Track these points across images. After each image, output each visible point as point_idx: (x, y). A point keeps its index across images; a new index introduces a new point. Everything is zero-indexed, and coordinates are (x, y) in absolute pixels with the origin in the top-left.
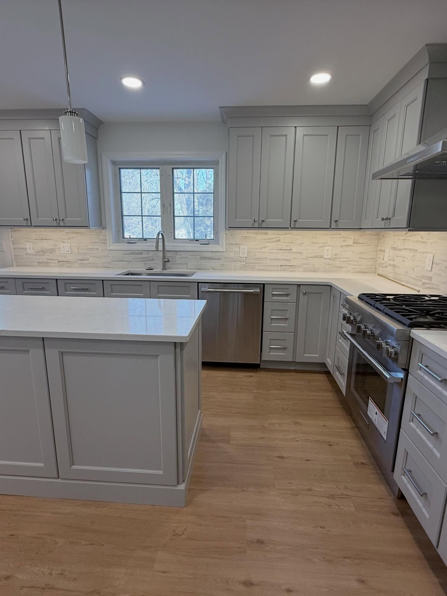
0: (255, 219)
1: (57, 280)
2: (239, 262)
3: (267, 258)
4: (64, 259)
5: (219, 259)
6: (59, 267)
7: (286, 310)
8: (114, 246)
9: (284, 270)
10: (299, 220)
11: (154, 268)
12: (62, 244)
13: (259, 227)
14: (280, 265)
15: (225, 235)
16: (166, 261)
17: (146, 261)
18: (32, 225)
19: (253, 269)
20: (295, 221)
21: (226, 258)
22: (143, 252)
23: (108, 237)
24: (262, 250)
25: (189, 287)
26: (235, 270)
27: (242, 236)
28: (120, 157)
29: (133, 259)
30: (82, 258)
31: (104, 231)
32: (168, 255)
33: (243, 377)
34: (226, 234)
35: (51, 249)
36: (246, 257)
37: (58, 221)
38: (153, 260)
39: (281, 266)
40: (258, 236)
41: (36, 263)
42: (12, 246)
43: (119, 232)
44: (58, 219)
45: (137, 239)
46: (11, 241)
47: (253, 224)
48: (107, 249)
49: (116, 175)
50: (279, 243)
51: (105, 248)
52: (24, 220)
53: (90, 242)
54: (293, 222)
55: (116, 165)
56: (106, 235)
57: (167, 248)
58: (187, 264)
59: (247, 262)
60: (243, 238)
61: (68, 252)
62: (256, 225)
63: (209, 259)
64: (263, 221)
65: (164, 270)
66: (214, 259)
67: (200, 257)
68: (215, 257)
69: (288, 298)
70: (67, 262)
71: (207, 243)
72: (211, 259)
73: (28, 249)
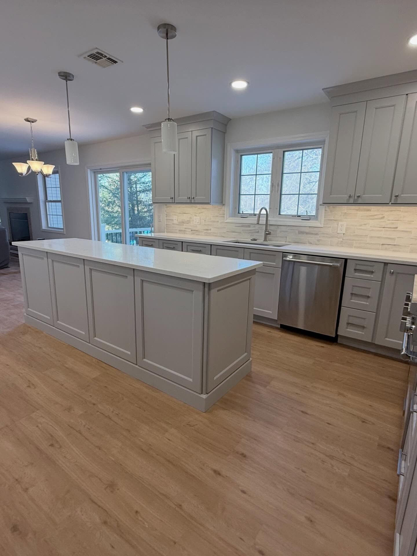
0: (350, 195)
1: (182, 242)
2: (337, 238)
3: (367, 236)
4: (195, 229)
5: (316, 234)
6: (191, 234)
7: (370, 288)
8: (230, 220)
9: (386, 249)
10: (402, 195)
11: (258, 240)
12: (195, 217)
13: (355, 203)
14: (381, 243)
15: (324, 211)
16: (267, 234)
17: (252, 233)
18: (175, 202)
19: (350, 246)
20: (397, 196)
21: (323, 233)
22: (251, 225)
23: (225, 212)
24: (362, 227)
25: (275, 255)
26: (331, 245)
27: (342, 213)
28: (241, 146)
29: (243, 231)
30: (207, 229)
31: (223, 207)
32: (270, 228)
33: (314, 345)
34: (326, 210)
35: (188, 220)
36: (344, 234)
37: (190, 199)
38: (258, 232)
39: (382, 245)
40: (358, 212)
41: (178, 231)
42: (165, 218)
43: (236, 208)
44: (191, 197)
45: (249, 214)
46: (165, 214)
47: (348, 200)
48: (223, 222)
49: (238, 161)
50: (382, 220)
51: (223, 221)
52: (171, 198)
53: (213, 216)
54: (393, 198)
55: (239, 153)
56: (224, 211)
57: (270, 222)
58: (286, 237)
59: (344, 238)
60: (343, 214)
61: (198, 224)
62: (351, 201)
63: (307, 234)
64: (359, 197)
65: (265, 241)
66: (312, 234)
67: (298, 232)
68: (313, 232)
69: (372, 276)
70: (197, 231)
71: (308, 218)
72: (309, 234)
73: (174, 220)
